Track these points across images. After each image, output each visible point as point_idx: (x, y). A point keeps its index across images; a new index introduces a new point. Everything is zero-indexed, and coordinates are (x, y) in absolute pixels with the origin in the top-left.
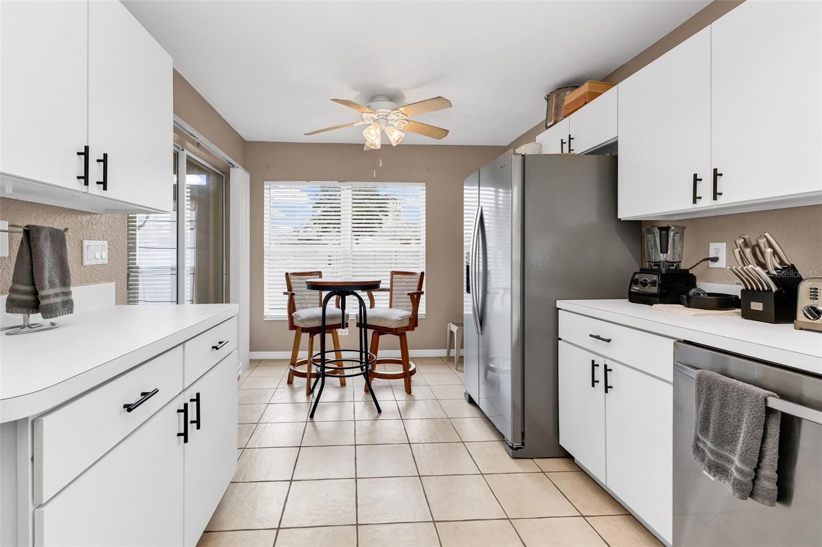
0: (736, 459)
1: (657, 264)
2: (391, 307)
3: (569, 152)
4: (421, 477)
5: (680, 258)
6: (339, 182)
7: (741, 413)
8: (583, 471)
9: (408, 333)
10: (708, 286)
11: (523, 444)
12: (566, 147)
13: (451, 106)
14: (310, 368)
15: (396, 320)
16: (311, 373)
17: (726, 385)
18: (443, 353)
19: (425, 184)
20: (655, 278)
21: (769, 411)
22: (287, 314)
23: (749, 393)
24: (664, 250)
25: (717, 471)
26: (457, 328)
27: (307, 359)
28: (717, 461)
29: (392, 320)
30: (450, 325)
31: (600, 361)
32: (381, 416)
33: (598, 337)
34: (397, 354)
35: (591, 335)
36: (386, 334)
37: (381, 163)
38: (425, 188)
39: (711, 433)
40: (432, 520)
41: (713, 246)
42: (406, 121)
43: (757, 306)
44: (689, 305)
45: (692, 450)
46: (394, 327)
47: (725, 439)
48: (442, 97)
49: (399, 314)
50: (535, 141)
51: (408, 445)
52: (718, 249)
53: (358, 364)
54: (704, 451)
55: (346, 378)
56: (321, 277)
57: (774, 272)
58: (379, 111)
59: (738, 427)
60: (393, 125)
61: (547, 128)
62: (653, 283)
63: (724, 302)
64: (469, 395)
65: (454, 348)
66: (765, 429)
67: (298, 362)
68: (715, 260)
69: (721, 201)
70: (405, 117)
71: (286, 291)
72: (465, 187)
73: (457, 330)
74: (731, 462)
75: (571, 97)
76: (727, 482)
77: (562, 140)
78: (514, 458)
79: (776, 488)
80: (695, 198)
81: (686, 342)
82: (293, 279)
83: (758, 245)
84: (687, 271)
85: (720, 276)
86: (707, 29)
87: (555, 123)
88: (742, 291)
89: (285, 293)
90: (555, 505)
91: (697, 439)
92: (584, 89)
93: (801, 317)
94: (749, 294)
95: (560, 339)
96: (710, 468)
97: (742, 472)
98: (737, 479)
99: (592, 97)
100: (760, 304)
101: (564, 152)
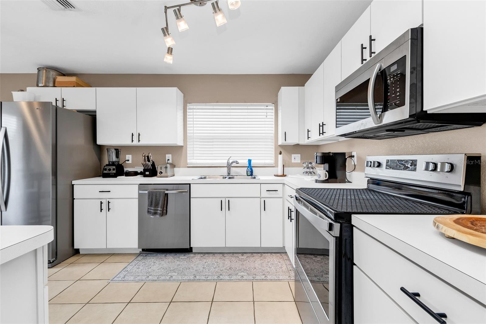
1: (114, 162)
7: (160, 197)
8: (86, 254)
10: (128, 169)
11: (56, 258)
12: (60, 103)
17: (157, 192)
20: (114, 167)
21: (166, 194)
24: (118, 157)
25: (155, 214)
28: (155, 211)
31: (105, 201)
33: (103, 191)
35: (100, 192)
41: (127, 156)
43: (147, 173)
45: (147, 213)
47: (157, 205)
50: (27, 91)
52: (129, 157)
54: (151, 212)
57: (151, 164)
59: (159, 200)
61: (38, 86)
62: (114, 169)
63: (136, 174)
66: (165, 199)
68: (128, 160)
69: (141, 142)
75: (62, 79)
77: (56, 98)
78: (51, 267)
79: (165, 212)
80: (132, 141)
81: (140, 184)
83: (148, 156)
84: (121, 164)
85: (132, 166)
87: (46, 86)
88: (143, 169)
91: (148, 209)
92: (72, 79)
93: (158, 174)
94: (145, 170)
95: (74, 199)
96: (153, 214)
97: (160, 211)
98: (160, 213)
99: (78, 85)
100: (148, 173)
101: (57, 105)
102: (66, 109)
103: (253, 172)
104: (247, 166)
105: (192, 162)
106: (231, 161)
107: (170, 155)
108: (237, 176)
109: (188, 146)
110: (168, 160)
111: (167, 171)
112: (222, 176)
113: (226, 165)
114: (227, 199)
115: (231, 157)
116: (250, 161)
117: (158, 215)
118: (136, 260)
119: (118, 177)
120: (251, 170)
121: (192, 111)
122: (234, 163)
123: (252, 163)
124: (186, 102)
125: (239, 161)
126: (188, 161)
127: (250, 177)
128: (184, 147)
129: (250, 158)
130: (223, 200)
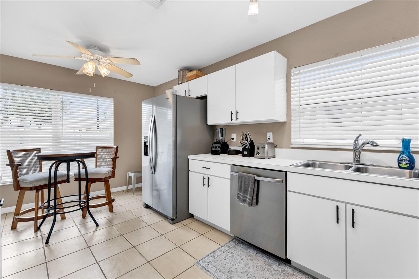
0: (248, 197)
1: (219, 140)
2: (96, 167)
3: (189, 96)
4: (135, 247)
5: (225, 138)
6: (51, 90)
7: (249, 183)
8: (197, 220)
9: (110, 180)
10: (232, 148)
11: (176, 217)
12: (187, 94)
13: (140, 64)
14: (37, 213)
15: (105, 173)
16: (38, 217)
17: (246, 176)
18: (124, 188)
19: (113, 99)
20: (219, 145)
21: (255, 180)
22: (12, 180)
23: (251, 176)
24: (222, 136)
25: (244, 202)
26: (134, 174)
27: (35, 207)
28: (244, 198)
29: (102, 174)
30: (129, 173)
31: (206, 177)
32: (99, 228)
33: (205, 168)
34: (103, 192)
35: (203, 168)
36: (95, 182)
37: (95, 85)
38: (113, 101)
39: (242, 191)
40: (147, 262)
41: (232, 134)
42: (110, 65)
44: (229, 154)
45: (237, 197)
46: (103, 177)
47: (245, 192)
48: (136, 59)
49: (105, 170)
50: (173, 89)
51: (122, 236)
52: (234, 136)
53: (78, 203)
54: (240, 197)
55: (65, 214)
56: (40, 152)
57: (249, 143)
58: (95, 55)
59: (249, 187)
60: (101, 65)
61: (179, 84)
62: (219, 147)
63: (237, 152)
64: (146, 204)
65: (132, 184)
66: (254, 186)
67: (21, 212)
68: (233, 139)
69: (239, 121)
70: (111, 63)
71: (8, 163)
72: (143, 104)
73: (134, 175)
74: (247, 197)
75: (189, 74)
76: (246, 204)
77: (186, 91)
78: (173, 224)
79: (256, 201)
80: (232, 119)
81: (233, 165)
82: (14, 155)
83: (246, 135)
84: (227, 143)
85: (235, 144)
86: (234, 66)
87: (182, 83)
88: (242, 148)
89: (8, 165)
90: (192, 235)
91: (238, 194)
92: (194, 72)
93: (255, 155)
94: (244, 149)
95: (189, 171)
96: (242, 201)
97: (249, 199)
98: (248, 202)
99: (197, 76)
100: (246, 152)
101: (186, 96)
102: (191, 98)
103: (414, 163)
104: (401, 151)
105: (298, 142)
106: (360, 142)
107: (271, 134)
108: (375, 166)
109: (292, 121)
110: (269, 139)
111: (265, 151)
112: (344, 165)
113: (352, 148)
114: (350, 208)
115: (360, 135)
116: (406, 143)
117: (246, 203)
118: (227, 245)
119: (220, 155)
120: (409, 157)
121: (298, 76)
122: (367, 145)
123: (411, 146)
124: (289, 68)
125: (379, 142)
126: (293, 140)
127: (408, 171)
128: (287, 123)
129: (407, 137)
130: (342, 206)
